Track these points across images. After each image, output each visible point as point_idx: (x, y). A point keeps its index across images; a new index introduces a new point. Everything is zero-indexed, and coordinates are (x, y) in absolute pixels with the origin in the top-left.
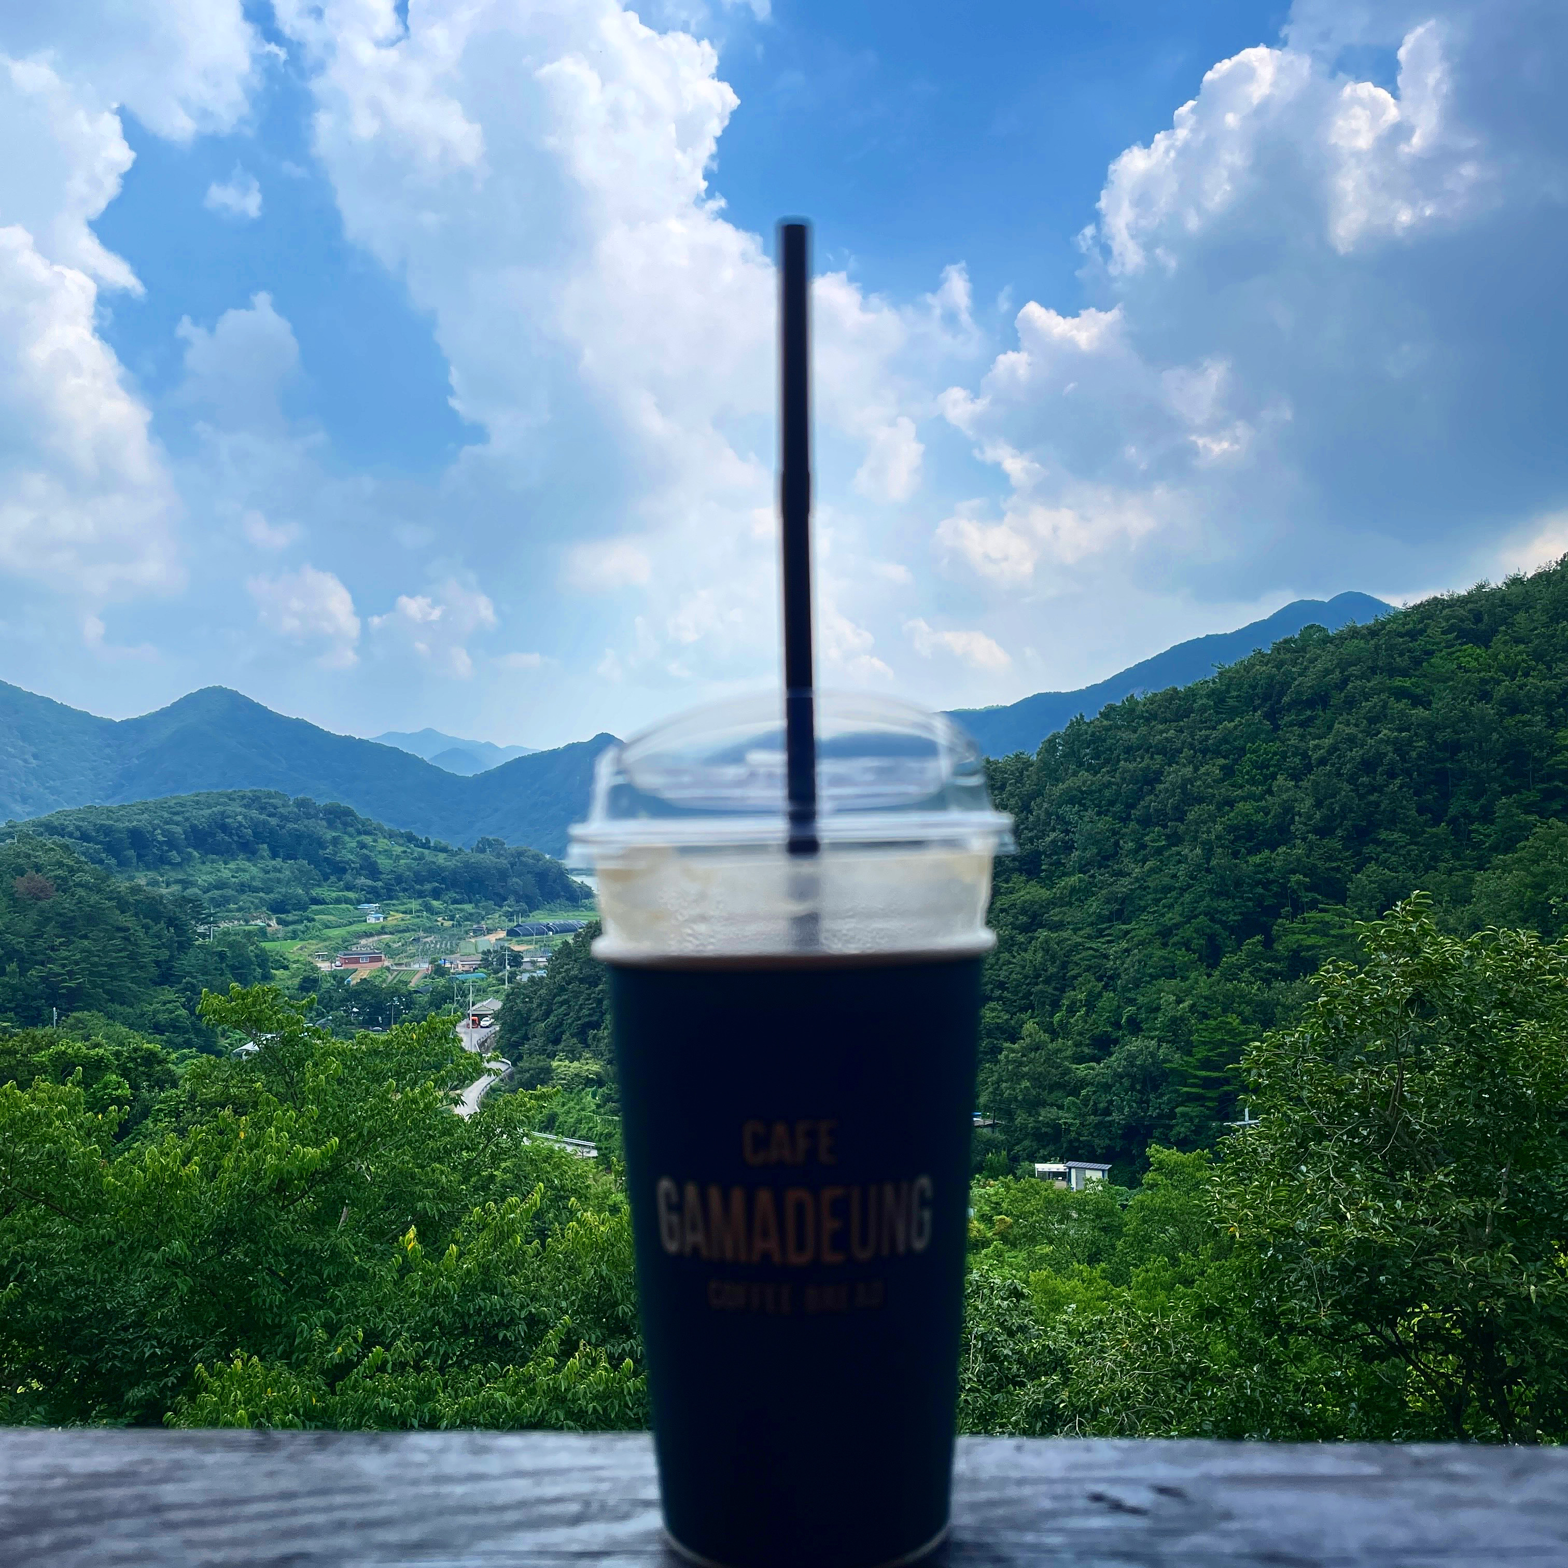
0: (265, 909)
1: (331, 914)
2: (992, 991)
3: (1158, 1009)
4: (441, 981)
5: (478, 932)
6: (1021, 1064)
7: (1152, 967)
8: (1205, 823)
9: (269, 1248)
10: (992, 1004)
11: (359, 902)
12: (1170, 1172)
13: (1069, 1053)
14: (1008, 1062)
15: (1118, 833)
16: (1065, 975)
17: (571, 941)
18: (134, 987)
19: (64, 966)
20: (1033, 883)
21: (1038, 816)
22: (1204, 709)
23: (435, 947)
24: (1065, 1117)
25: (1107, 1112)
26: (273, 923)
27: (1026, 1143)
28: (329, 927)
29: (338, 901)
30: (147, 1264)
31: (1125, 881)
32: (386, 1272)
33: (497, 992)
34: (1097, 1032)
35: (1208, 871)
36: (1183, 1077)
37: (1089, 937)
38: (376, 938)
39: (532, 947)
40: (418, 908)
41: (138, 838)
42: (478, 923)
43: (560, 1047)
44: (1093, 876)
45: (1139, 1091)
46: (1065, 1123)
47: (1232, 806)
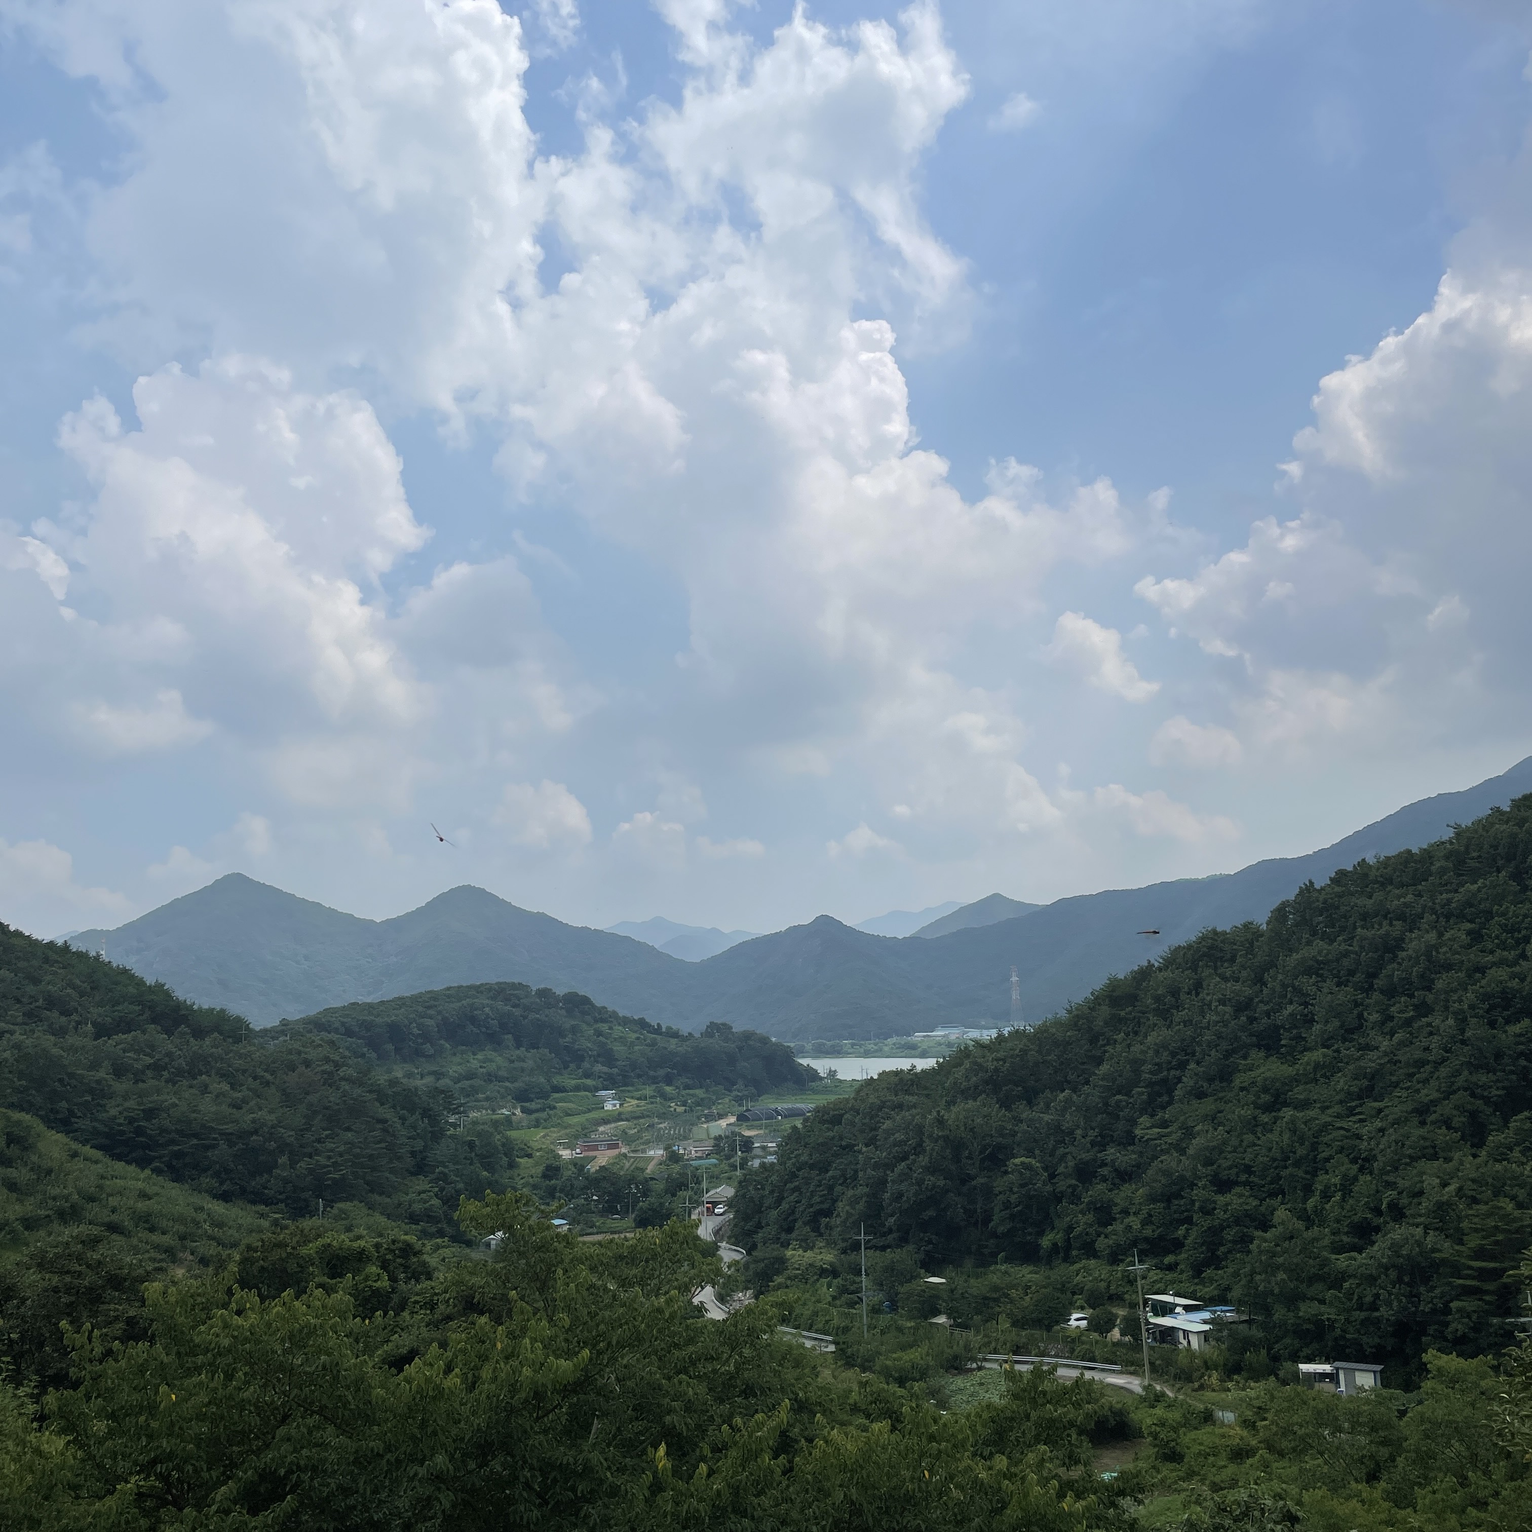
0: (510, 1097)
1: (571, 1101)
2: (1237, 1175)
3: (1421, 1193)
4: (676, 1168)
5: (710, 1118)
6: (1274, 1255)
7: (1410, 1147)
8: (1455, 991)
9: (525, 1462)
10: (1238, 1190)
11: (597, 1089)
12: (1453, 1381)
13: (1326, 1242)
14: (1261, 1252)
15: (1362, 1004)
16: (1315, 1157)
17: (800, 1126)
18: (392, 1177)
19: (329, 1158)
20: (1273, 1058)
21: (1273, 989)
22: (1443, 871)
23: (669, 1133)
24: (1328, 1313)
25: (1374, 1307)
26: (518, 1112)
27: (1287, 1341)
28: (570, 1115)
29: (577, 1088)
30: (411, 1479)
31: (1373, 1055)
32: (638, 1489)
33: (730, 1178)
34: (1356, 1219)
35: (1463, 1042)
36: (1456, 1270)
37: (1339, 1116)
38: (613, 1125)
39: (761, 1132)
40: (652, 1094)
41: (396, 1033)
42: (710, 1108)
43: (794, 1235)
44: (1338, 1051)
45: (1408, 1284)
46: (1328, 1319)
47: (1484, 973)
